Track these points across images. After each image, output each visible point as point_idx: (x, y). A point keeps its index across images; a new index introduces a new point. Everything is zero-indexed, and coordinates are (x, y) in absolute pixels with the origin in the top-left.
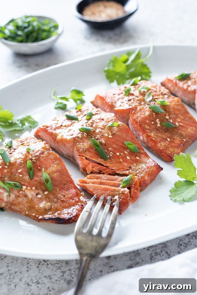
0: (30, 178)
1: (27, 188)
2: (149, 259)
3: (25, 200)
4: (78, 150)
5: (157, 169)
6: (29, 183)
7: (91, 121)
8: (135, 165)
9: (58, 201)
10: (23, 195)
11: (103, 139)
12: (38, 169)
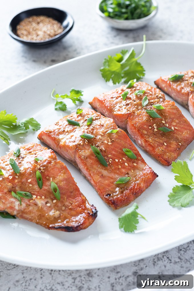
0: (39, 187)
1: (37, 197)
2: (153, 265)
3: (36, 208)
4: (80, 157)
5: (153, 176)
6: (38, 192)
7: (91, 127)
8: (133, 171)
9: (65, 209)
10: (33, 203)
11: (103, 146)
12: (47, 178)
